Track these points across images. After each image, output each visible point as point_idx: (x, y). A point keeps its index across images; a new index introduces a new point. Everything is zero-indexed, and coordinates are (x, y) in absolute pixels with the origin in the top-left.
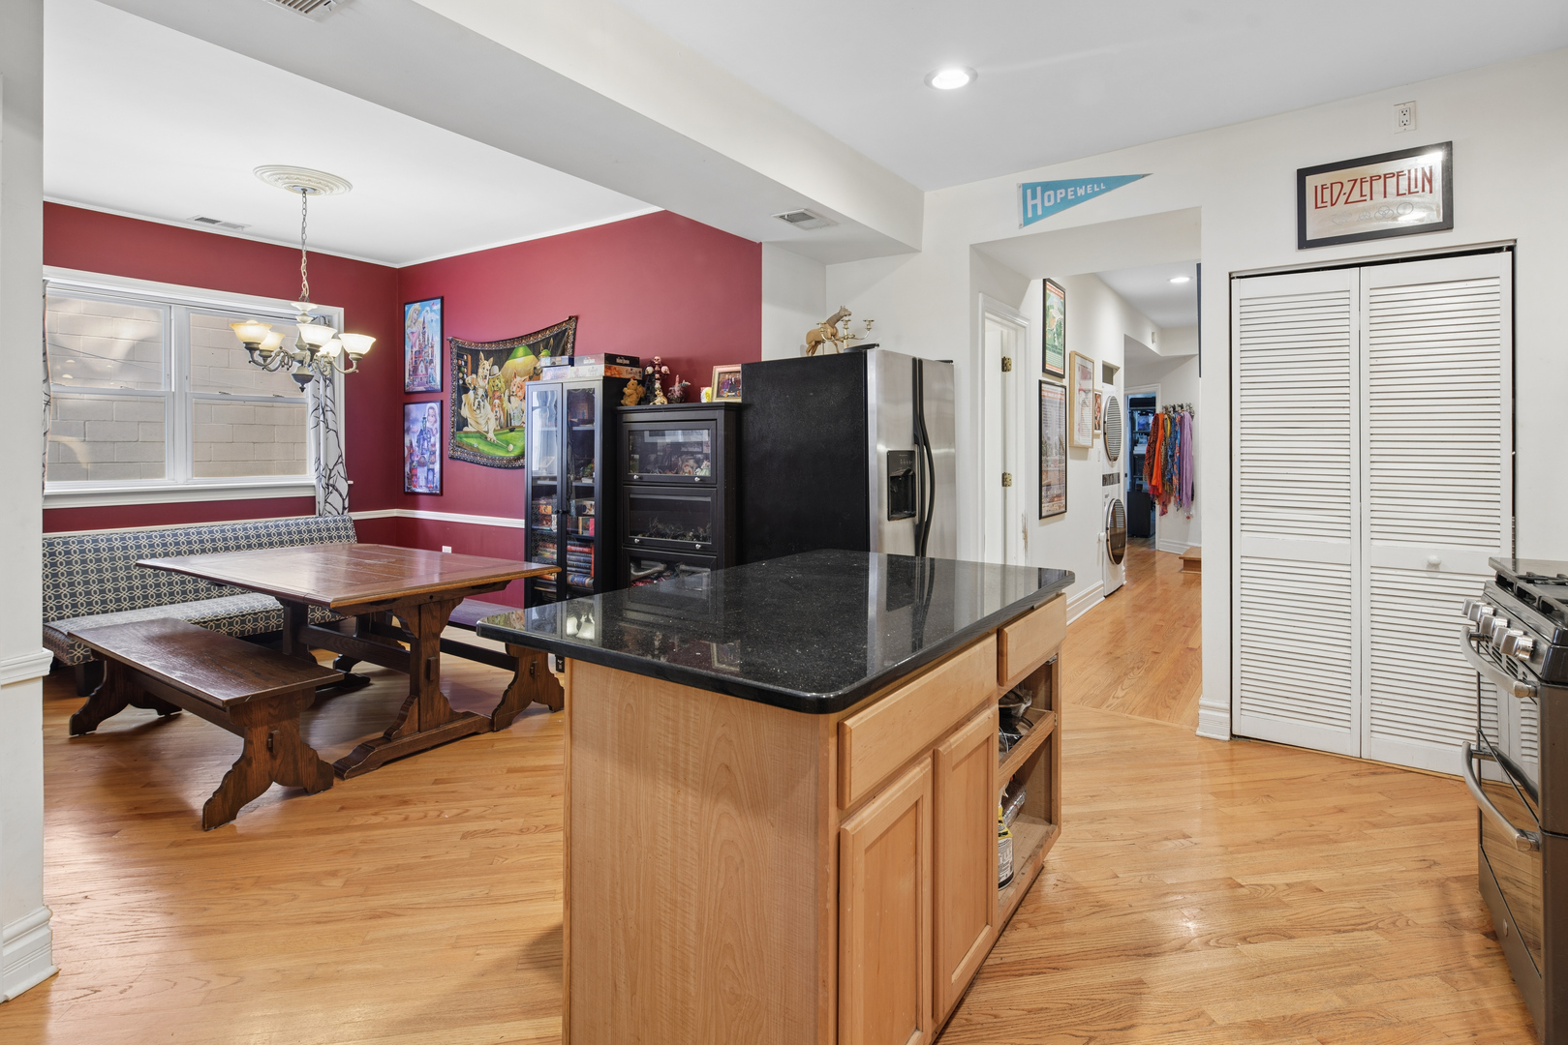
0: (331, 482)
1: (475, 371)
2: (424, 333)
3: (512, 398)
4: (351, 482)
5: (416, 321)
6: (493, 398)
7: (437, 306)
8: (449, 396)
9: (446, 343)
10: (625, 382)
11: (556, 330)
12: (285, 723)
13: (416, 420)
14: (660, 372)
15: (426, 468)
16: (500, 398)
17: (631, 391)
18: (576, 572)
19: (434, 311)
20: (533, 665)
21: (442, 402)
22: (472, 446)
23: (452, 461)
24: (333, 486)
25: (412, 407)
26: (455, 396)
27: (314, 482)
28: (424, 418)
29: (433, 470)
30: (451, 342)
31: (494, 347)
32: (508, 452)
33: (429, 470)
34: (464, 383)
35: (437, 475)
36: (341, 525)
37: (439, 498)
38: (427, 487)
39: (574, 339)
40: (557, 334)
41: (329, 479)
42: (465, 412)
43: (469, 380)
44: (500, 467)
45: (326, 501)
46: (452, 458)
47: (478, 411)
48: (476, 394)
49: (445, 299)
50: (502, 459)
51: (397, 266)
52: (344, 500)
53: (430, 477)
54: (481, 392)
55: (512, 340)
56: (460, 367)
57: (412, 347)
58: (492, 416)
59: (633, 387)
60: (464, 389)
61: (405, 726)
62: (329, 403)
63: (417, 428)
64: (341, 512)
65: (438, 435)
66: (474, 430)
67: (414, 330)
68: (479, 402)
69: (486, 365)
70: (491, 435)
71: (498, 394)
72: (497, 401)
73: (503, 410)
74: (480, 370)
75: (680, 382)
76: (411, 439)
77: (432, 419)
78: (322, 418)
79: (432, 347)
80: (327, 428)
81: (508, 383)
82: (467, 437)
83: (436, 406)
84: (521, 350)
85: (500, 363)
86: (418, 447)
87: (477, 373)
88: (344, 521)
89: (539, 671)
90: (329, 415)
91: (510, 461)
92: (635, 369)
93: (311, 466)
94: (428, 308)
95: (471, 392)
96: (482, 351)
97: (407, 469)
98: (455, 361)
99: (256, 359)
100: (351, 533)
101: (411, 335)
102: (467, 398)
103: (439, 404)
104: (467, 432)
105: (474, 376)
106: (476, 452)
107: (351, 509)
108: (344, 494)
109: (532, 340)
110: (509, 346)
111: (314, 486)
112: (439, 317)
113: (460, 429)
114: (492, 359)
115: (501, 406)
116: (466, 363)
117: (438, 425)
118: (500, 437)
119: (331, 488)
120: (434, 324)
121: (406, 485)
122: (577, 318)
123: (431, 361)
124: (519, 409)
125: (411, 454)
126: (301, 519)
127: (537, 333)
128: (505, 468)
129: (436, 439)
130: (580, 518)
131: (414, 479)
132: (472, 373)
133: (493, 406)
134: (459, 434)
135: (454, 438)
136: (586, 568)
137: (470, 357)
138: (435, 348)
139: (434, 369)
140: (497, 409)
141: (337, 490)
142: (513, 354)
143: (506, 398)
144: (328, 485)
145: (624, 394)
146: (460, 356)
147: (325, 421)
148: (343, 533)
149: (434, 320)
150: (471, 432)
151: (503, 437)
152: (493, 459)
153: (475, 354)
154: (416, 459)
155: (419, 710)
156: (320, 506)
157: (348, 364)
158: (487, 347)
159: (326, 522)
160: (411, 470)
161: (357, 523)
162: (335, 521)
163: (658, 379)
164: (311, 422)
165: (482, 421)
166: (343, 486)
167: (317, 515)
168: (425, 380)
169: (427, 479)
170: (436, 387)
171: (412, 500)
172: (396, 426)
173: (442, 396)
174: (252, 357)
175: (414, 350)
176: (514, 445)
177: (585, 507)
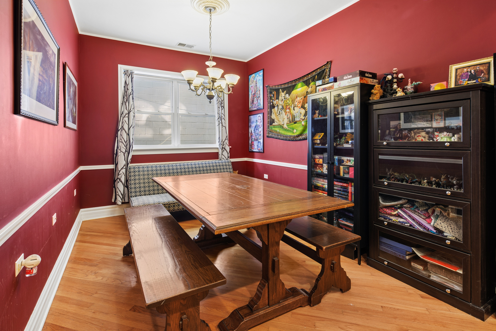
0: (224, 147)
1: (278, 98)
2: (256, 86)
3: (295, 108)
4: (230, 147)
5: (253, 81)
6: (286, 109)
7: (261, 73)
8: (266, 110)
9: (265, 88)
10: (372, 87)
11: (319, 71)
12: (191, 310)
13: (253, 122)
14: (397, 78)
15: (257, 141)
16: (289, 108)
17: (377, 91)
18: (338, 196)
19: (260, 76)
20: (333, 264)
21: (263, 113)
22: (276, 131)
23: (268, 138)
24: (225, 148)
25: (252, 117)
26: (269, 110)
27: (218, 147)
28: (257, 121)
29: (260, 142)
30: (267, 87)
31: (286, 86)
32: (294, 133)
33: (259, 142)
34: (273, 104)
35: (262, 144)
36: (227, 164)
37: (263, 154)
38: (257, 149)
39: (330, 73)
40: (319, 73)
41: (223, 145)
42: (273, 116)
43: (275, 102)
44: (290, 140)
45: (222, 154)
46: (268, 137)
47: (279, 116)
48: (278, 108)
49: (265, 69)
50: (291, 136)
51: (246, 61)
52: (228, 154)
53: (259, 145)
54: (280, 107)
55: (295, 80)
56: (271, 97)
57: (252, 92)
58: (286, 117)
59: (378, 89)
60: (273, 107)
61: (261, 303)
62: (223, 116)
63: (253, 125)
64: (227, 159)
65: (262, 128)
66: (277, 124)
67: (252, 85)
68: (279, 111)
69: (282, 94)
70: (285, 126)
71: (288, 107)
72: (288, 110)
73: (291, 114)
74: (280, 97)
75: (412, 83)
76: (252, 130)
77: (259, 121)
78: (220, 122)
79: (259, 91)
80: (222, 125)
81: (293, 101)
82: (274, 127)
83: (261, 115)
84: (300, 85)
85: (289, 93)
86: (254, 133)
87: (278, 99)
88: (228, 162)
89: (335, 268)
90: (223, 120)
91: (294, 137)
92: (375, 81)
93: (217, 141)
94: (258, 75)
95: (276, 108)
96: (281, 89)
97: (250, 142)
98: (269, 95)
99: (191, 88)
100: (231, 167)
101: (251, 88)
102: (274, 110)
103: (262, 114)
104: (274, 125)
105: (277, 100)
106: (279, 134)
107: (231, 157)
108: (228, 151)
109: (305, 79)
110: (293, 84)
111: (218, 148)
112: (262, 78)
113: (271, 124)
114: (285, 91)
115: (290, 112)
116: (274, 95)
117: (262, 123)
118: (289, 126)
119: (224, 149)
120: (260, 81)
121: (250, 148)
122: (331, 62)
123: (259, 97)
124: (299, 113)
125: (252, 136)
126: (214, 161)
127: (308, 75)
128: (292, 141)
129: (261, 129)
130: (342, 167)
131: (253, 146)
132: (276, 99)
133: (286, 112)
134: (270, 126)
135: (269, 128)
136: (345, 195)
137: (275, 92)
138: (261, 91)
139: (260, 100)
140: (288, 114)
141: (226, 150)
142: (295, 87)
143: (292, 108)
144: (222, 148)
145: (372, 93)
146: (271, 93)
147: (222, 123)
148: (228, 167)
149: (260, 79)
150: (276, 125)
151: (291, 126)
152: (286, 136)
153: (277, 91)
154: (253, 138)
155: (268, 292)
156: (220, 156)
157: (229, 90)
158: (283, 86)
159: (222, 162)
160: (252, 142)
161: (233, 163)
162: (225, 162)
163: (396, 82)
164: (217, 123)
165: (281, 120)
166: (228, 148)
167: (219, 159)
168: (257, 105)
169: (258, 146)
170: (261, 107)
171: (251, 154)
172: (246, 124)
173: (263, 111)
174: (190, 87)
175: (253, 93)
176: (296, 130)
177: (343, 161)
